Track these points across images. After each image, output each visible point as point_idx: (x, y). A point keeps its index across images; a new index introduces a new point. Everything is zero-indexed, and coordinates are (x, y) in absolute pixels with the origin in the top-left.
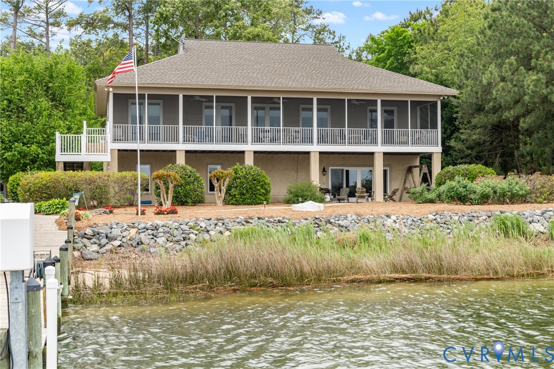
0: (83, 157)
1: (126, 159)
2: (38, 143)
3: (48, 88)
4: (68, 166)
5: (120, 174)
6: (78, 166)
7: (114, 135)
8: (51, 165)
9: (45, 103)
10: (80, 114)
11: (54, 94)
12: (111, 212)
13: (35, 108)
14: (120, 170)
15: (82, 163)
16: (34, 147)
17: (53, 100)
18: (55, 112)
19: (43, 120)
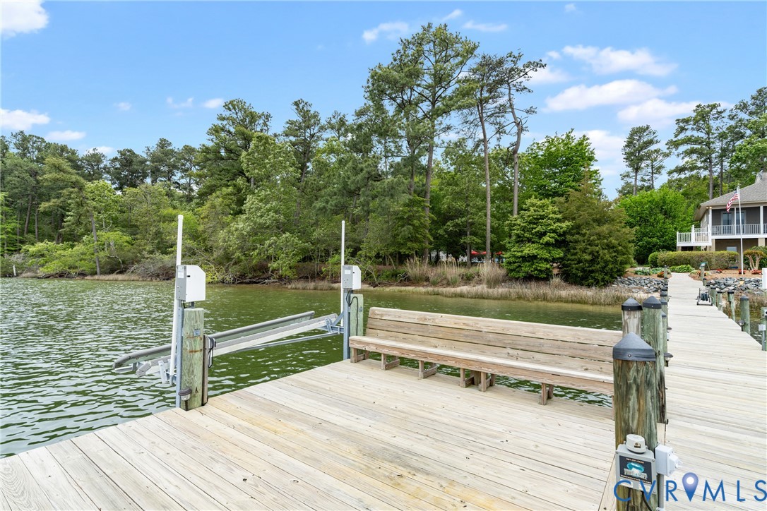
0: (693, 243)
1: (720, 244)
2: (658, 236)
3: (662, 209)
4: (684, 249)
5: (719, 252)
6: (691, 248)
7: (713, 231)
8: (672, 247)
9: (661, 216)
10: (682, 221)
11: (666, 212)
12: (721, 272)
13: (655, 219)
14: (716, 250)
15: (692, 247)
16: (655, 239)
17: (665, 215)
18: (667, 220)
19: (660, 225)
